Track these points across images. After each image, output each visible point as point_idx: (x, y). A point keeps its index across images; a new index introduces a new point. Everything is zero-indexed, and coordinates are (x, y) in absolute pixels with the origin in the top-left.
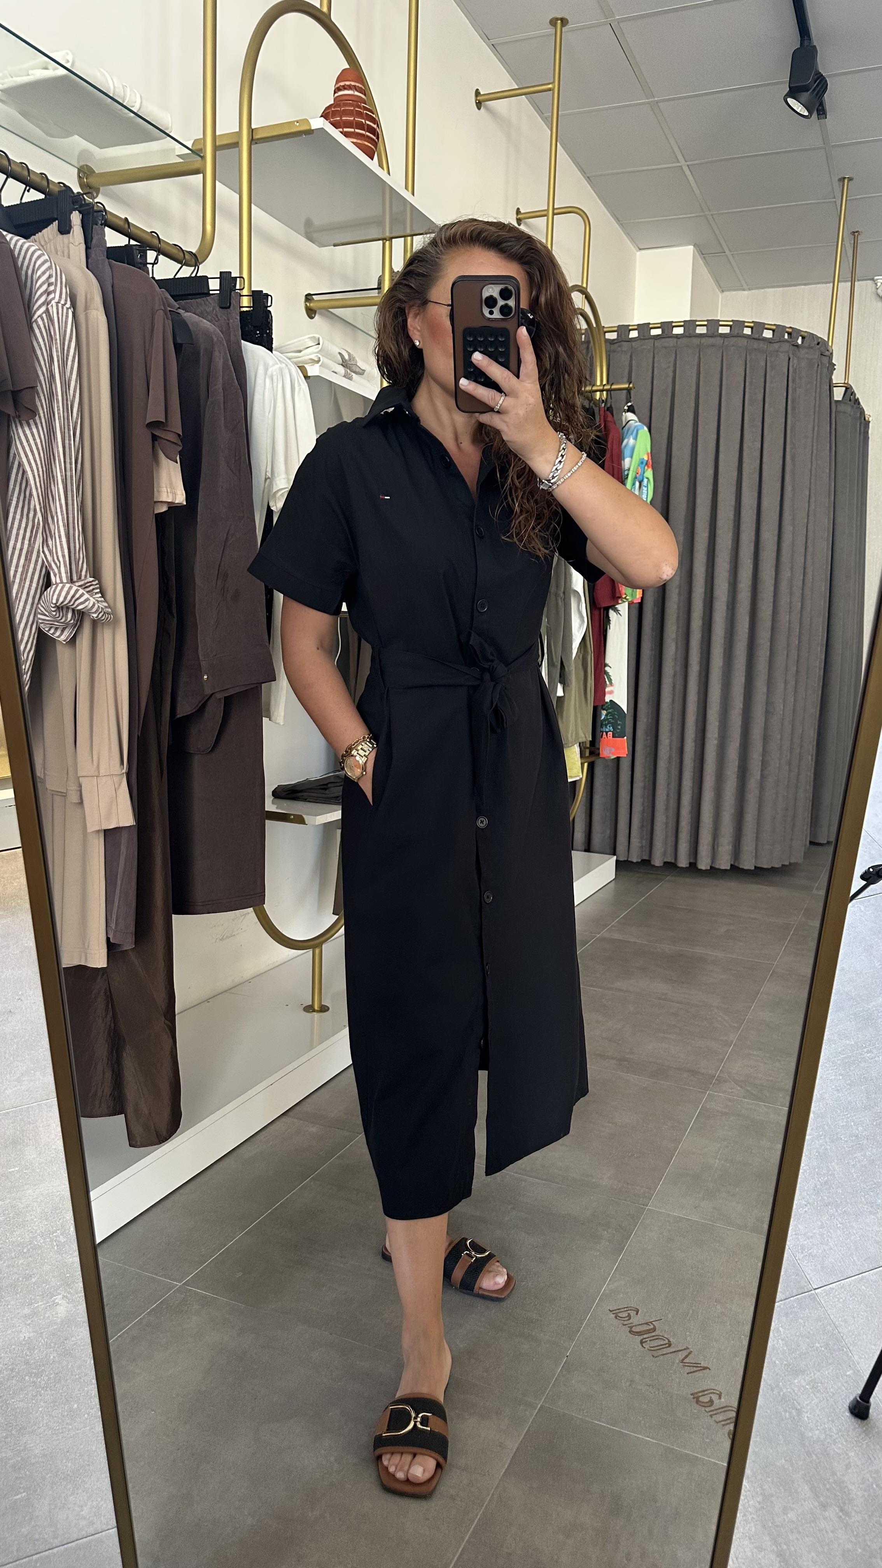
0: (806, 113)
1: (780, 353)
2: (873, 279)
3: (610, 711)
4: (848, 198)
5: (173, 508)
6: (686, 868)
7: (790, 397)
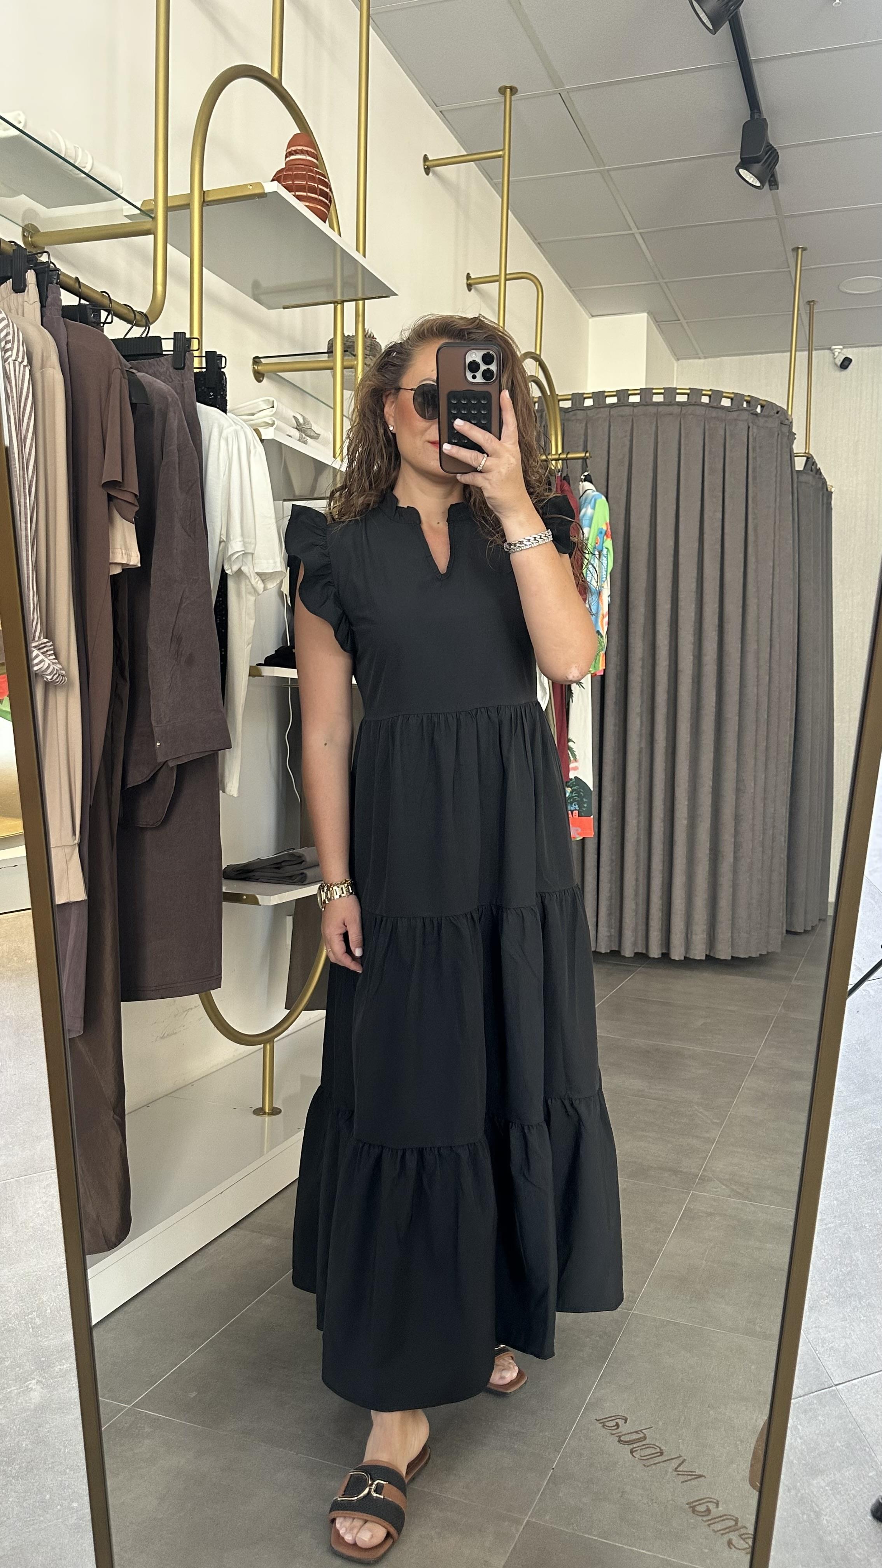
0: (758, 184)
1: (738, 422)
2: (830, 349)
3: (575, 788)
4: (803, 268)
5: (128, 571)
6: (659, 958)
7: (750, 466)
